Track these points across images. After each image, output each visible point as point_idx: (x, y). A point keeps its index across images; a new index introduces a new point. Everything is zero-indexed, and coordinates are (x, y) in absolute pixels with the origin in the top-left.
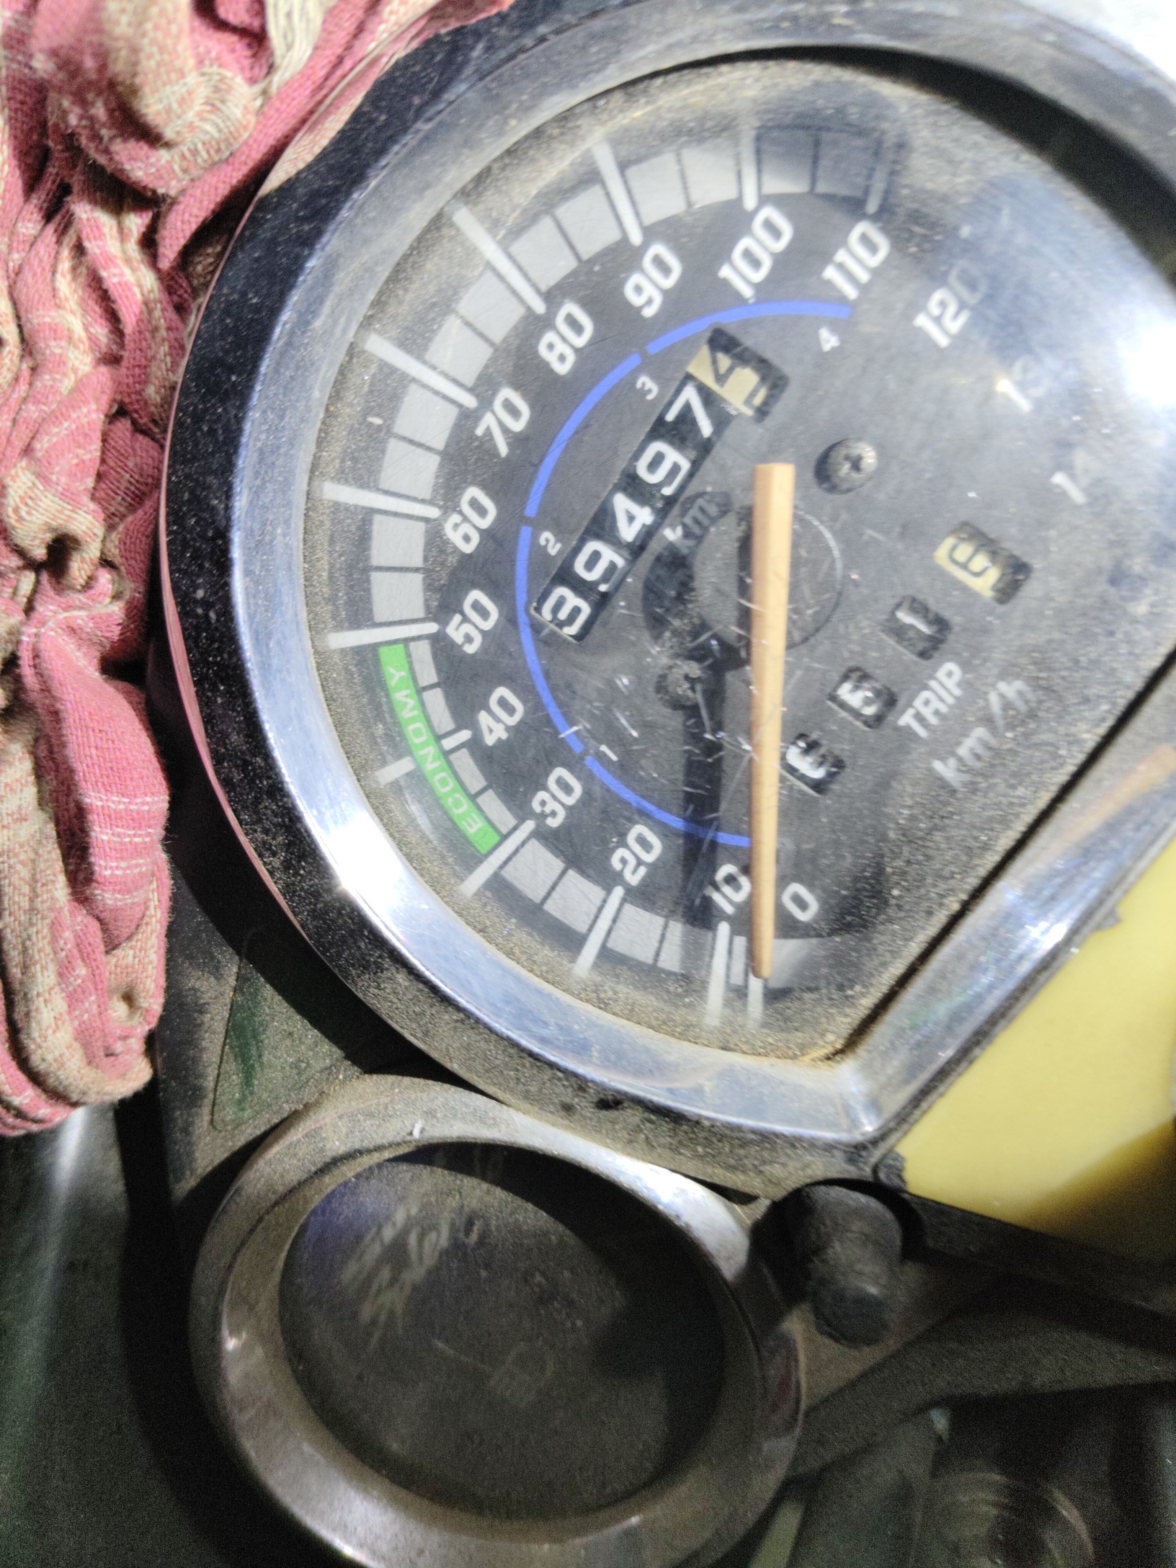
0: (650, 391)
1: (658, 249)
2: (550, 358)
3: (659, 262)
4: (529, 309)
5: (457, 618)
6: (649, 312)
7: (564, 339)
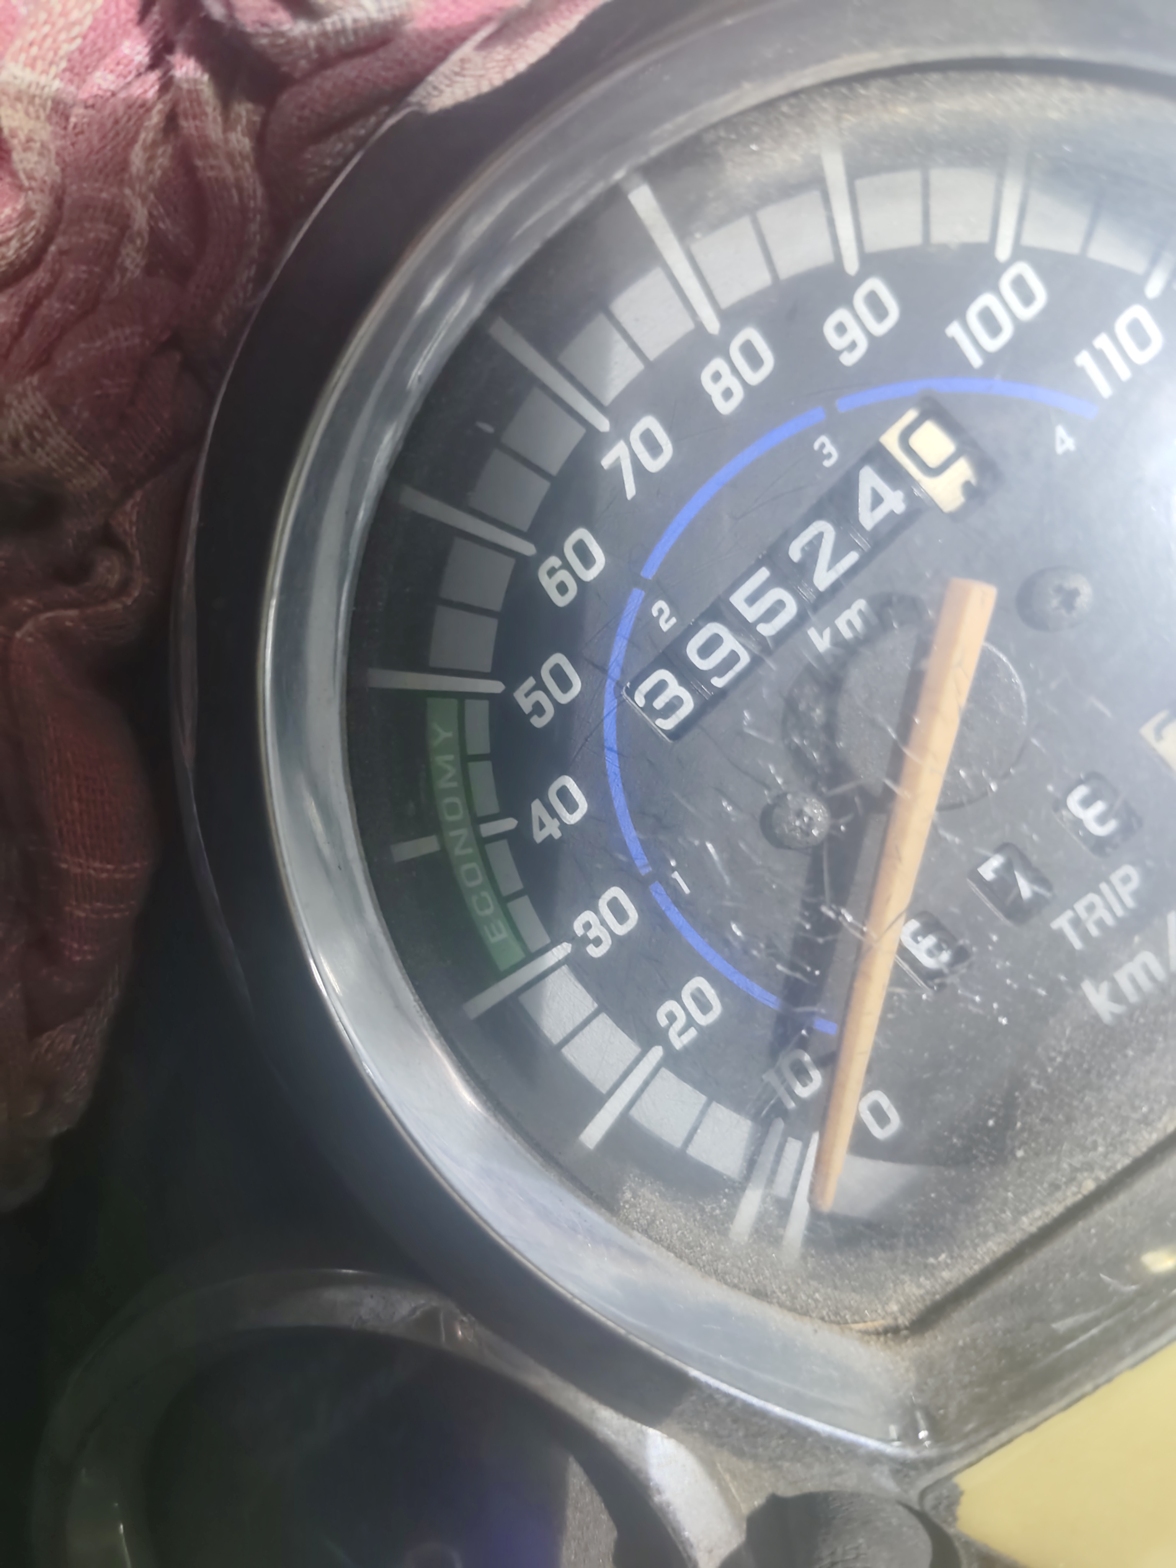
0: (829, 456)
1: (875, 284)
2: (714, 391)
3: (873, 301)
4: (700, 327)
5: (531, 682)
6: (848, 359)
7: (735, 371)
